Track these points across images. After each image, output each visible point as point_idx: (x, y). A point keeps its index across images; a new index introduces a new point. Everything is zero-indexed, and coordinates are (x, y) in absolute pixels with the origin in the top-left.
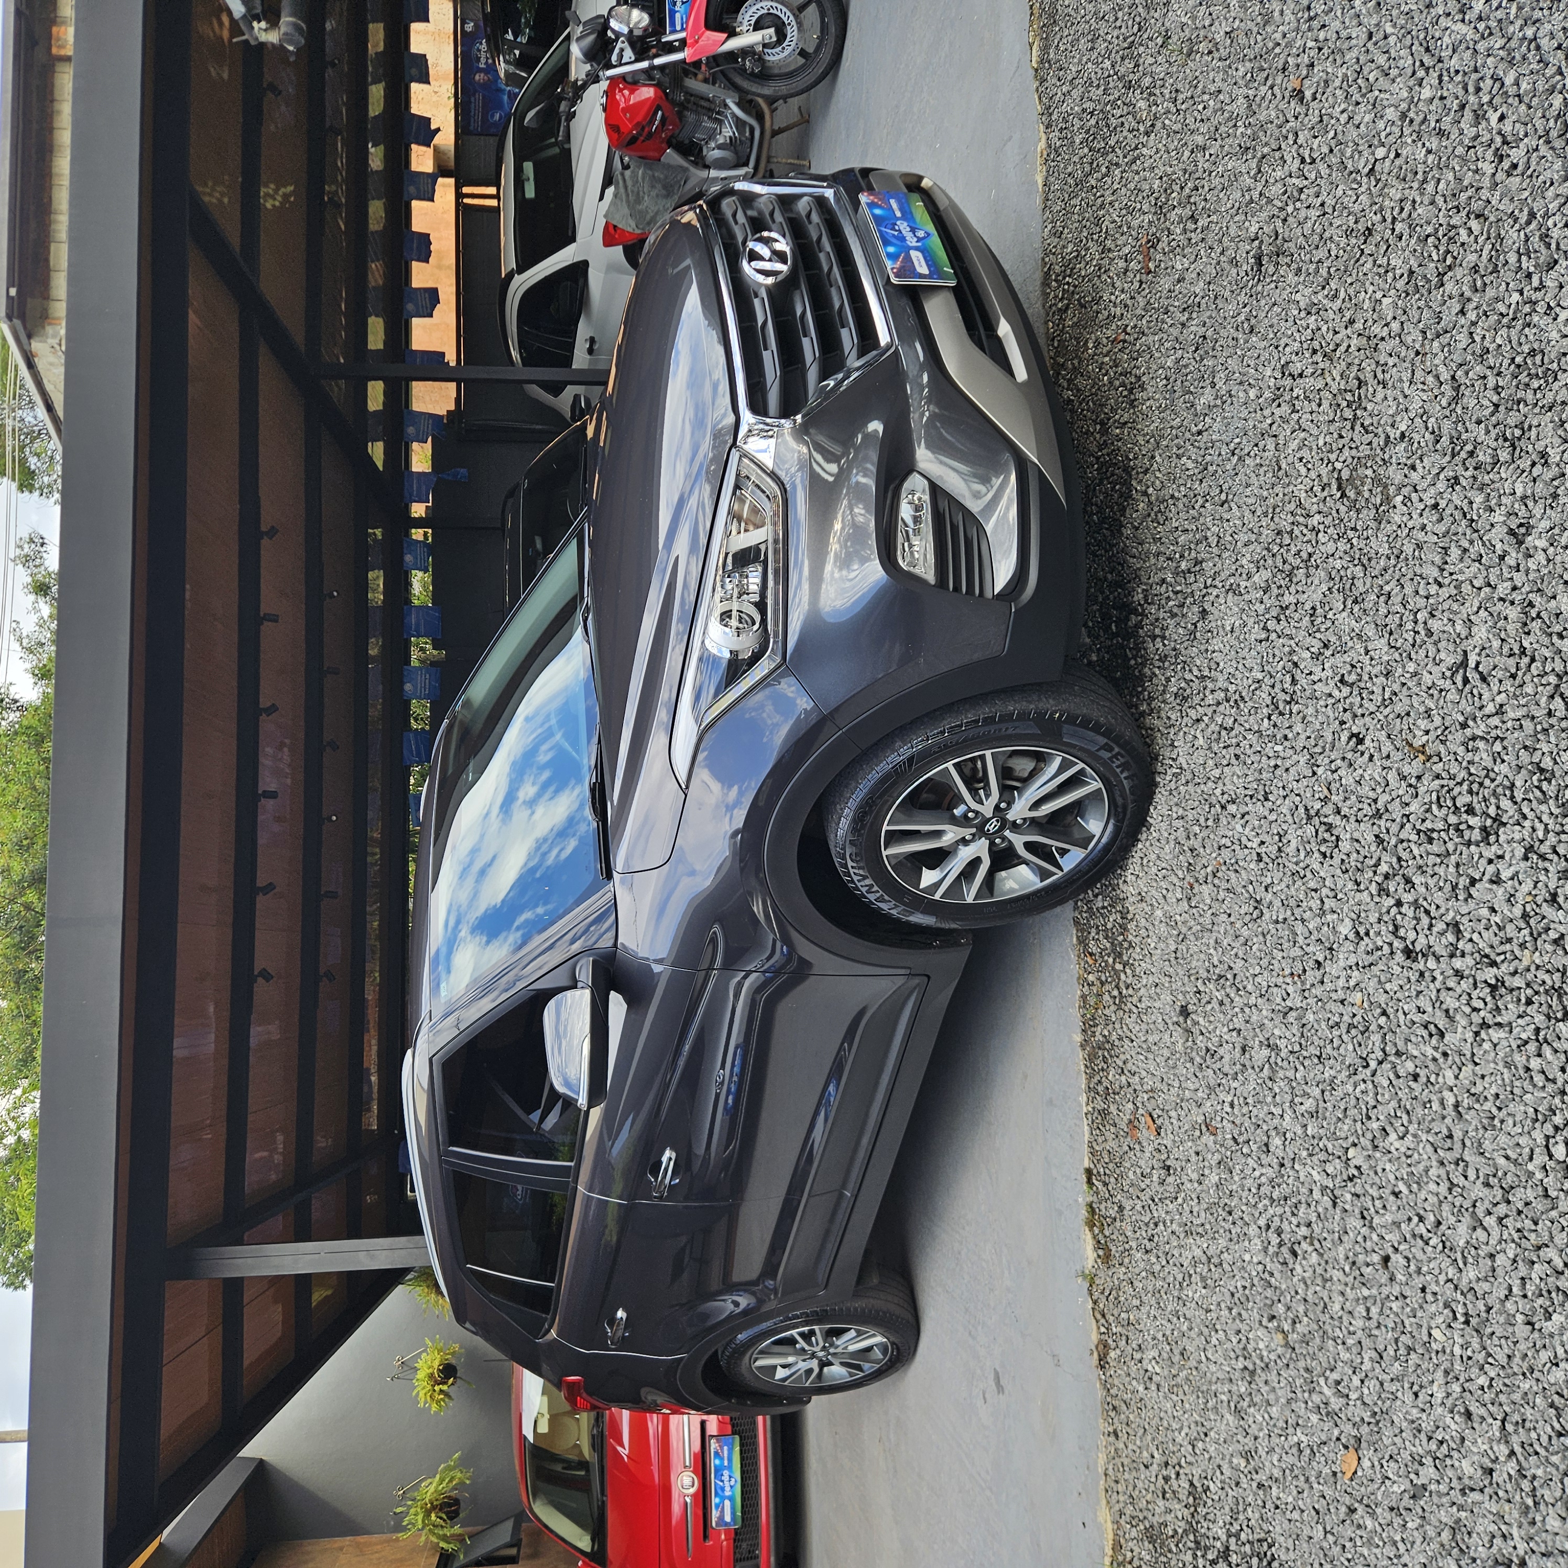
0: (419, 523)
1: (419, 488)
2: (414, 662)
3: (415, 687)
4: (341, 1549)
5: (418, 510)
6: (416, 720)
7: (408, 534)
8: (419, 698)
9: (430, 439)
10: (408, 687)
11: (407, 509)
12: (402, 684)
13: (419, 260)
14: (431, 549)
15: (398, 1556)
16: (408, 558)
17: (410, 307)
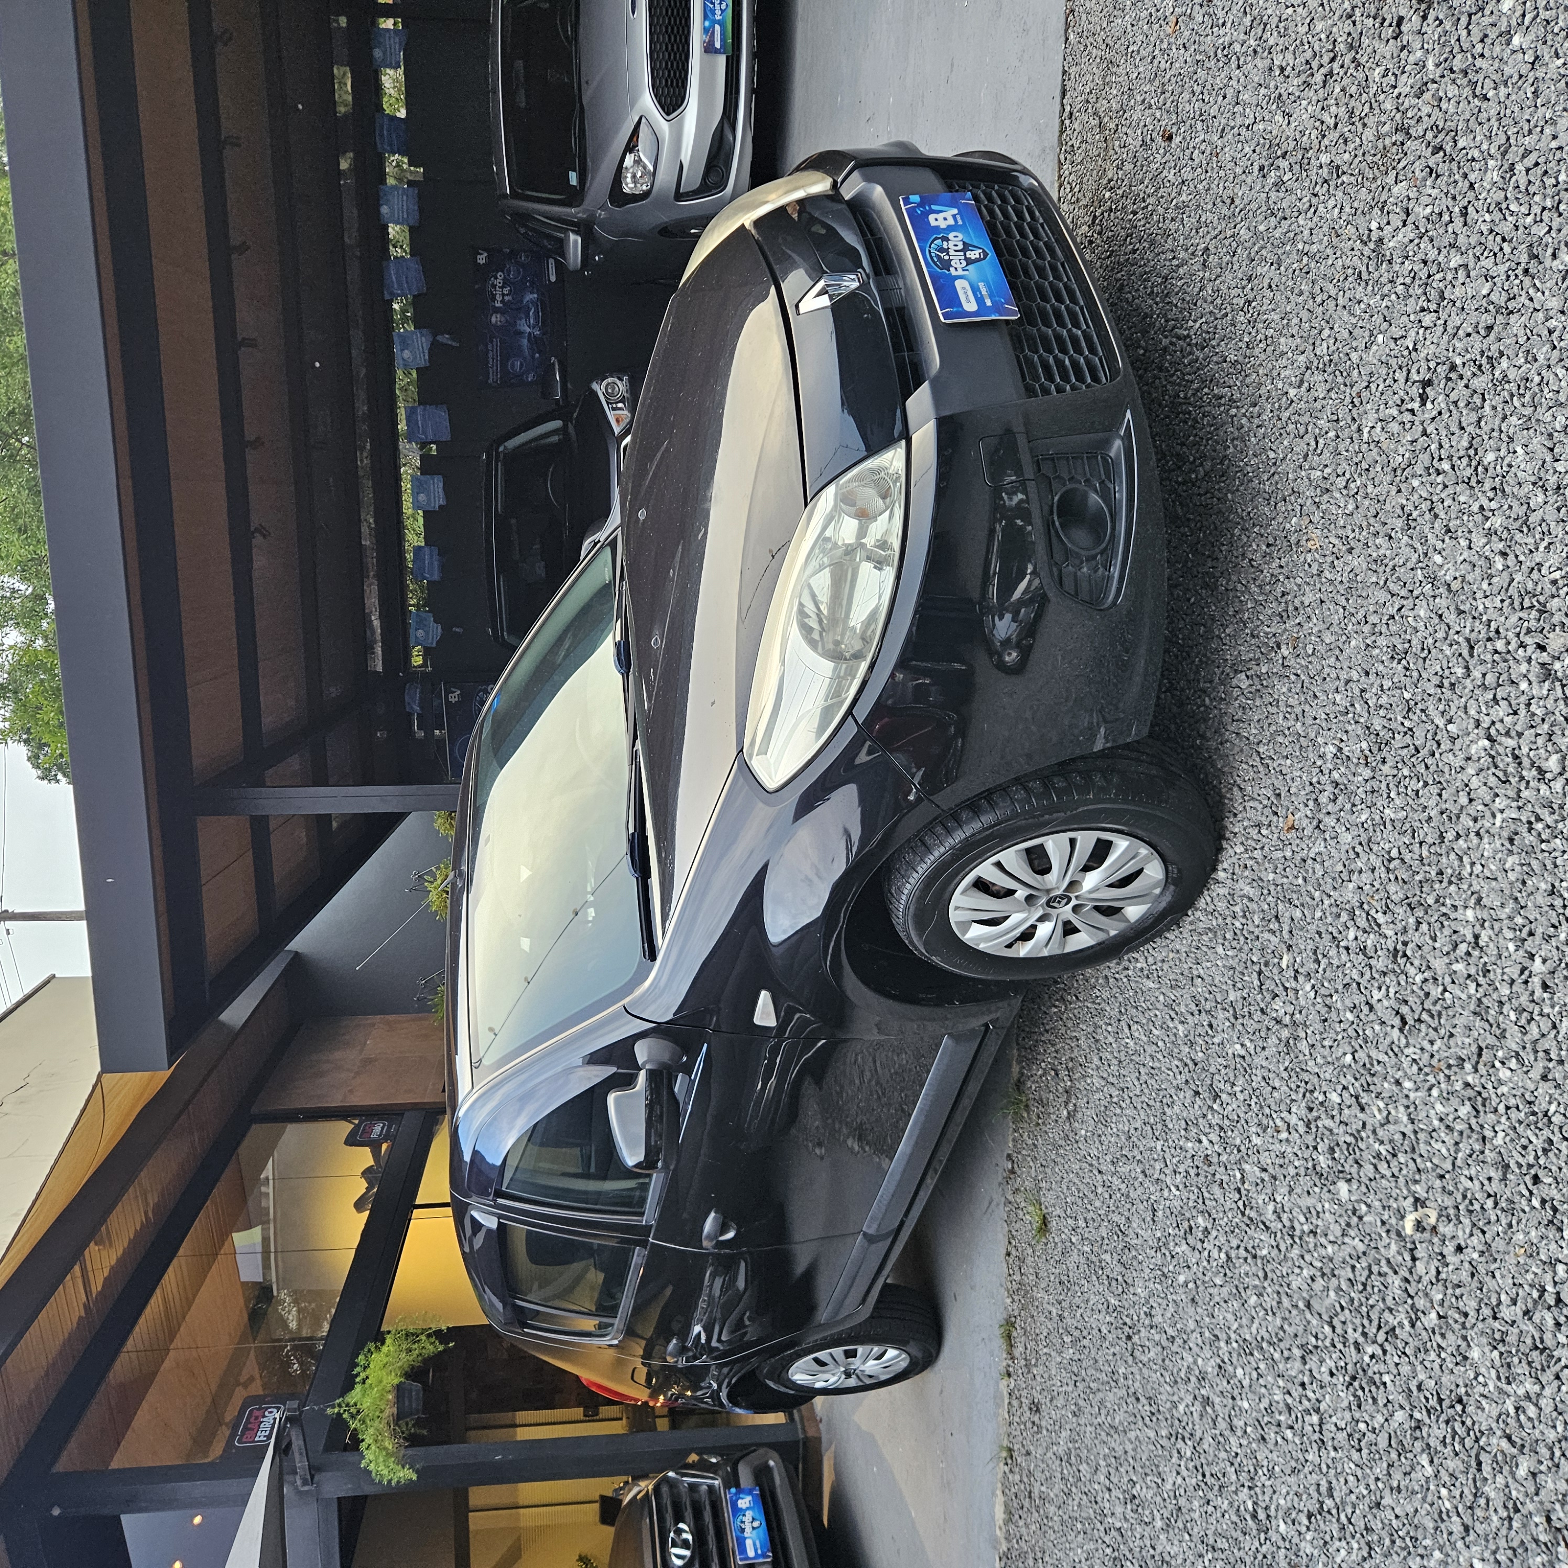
0: (388, 10)
2: (391, 181)
3: (392, 208)
6: (395, 247)
7: (374, 24)
8: (397, 223)
10: (385, 210)
12: (378, 206)
14: (403, 39)
16: (377, 53)
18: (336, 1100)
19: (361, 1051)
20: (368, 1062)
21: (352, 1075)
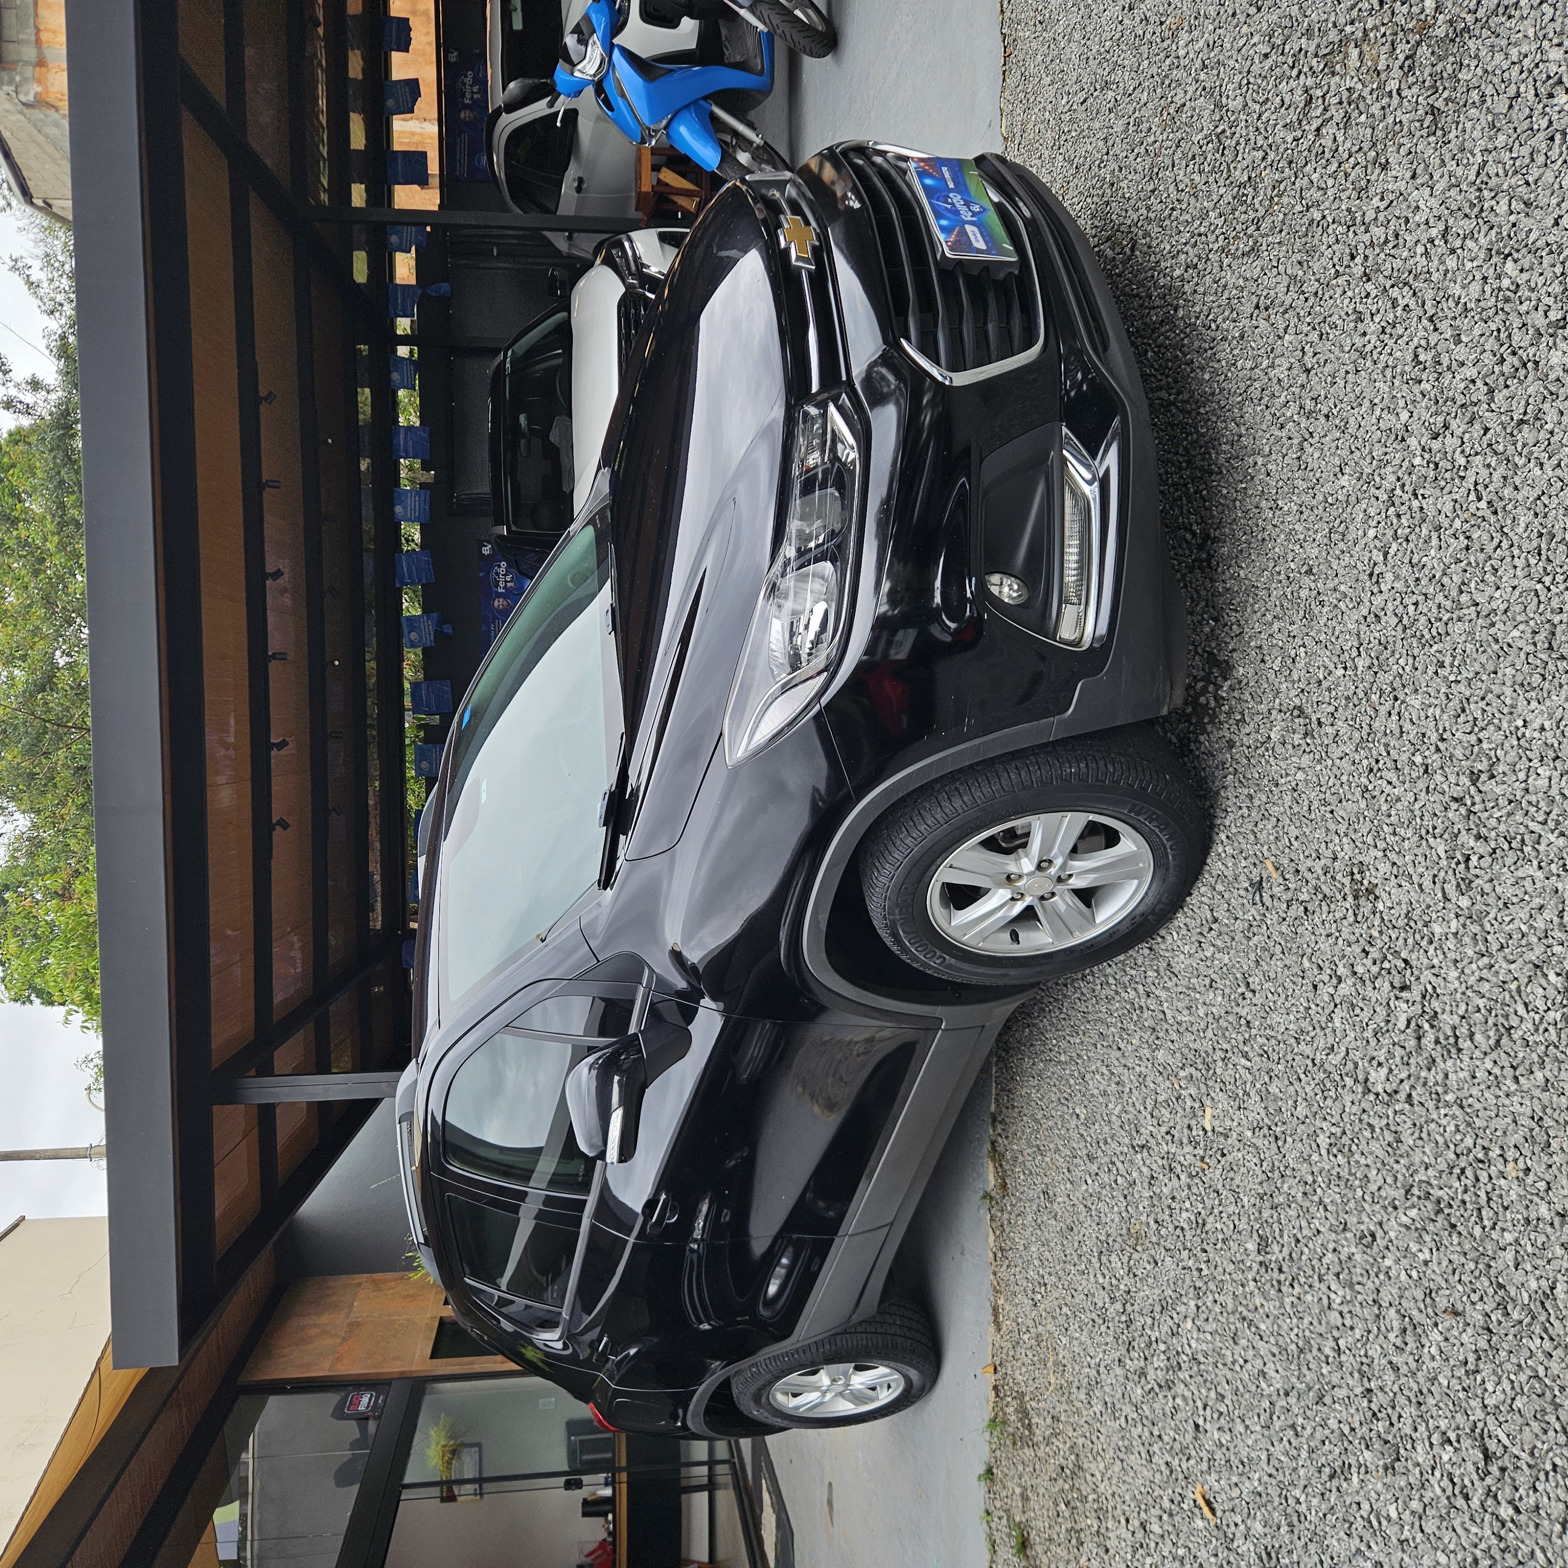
0: (405, 340)
1: (404, 300)
2: (404, 483)
3: (405, 508)
4: (360, 1285)
5: (403, 325)
6: (407, 541)
7: (393, 351)
8: (410, 520)
9: (413, 248)
10: (398, 509)
11: (393, 326)
12: (393, 506)
13: (398, 50)
14: (417, 365)
15: (411, 1292)
16: (395, 376)
17: (390, 103)
18: (322, 1370)
19: (348, 1314)
20: (355, 1326)
21: (338, 1341)
